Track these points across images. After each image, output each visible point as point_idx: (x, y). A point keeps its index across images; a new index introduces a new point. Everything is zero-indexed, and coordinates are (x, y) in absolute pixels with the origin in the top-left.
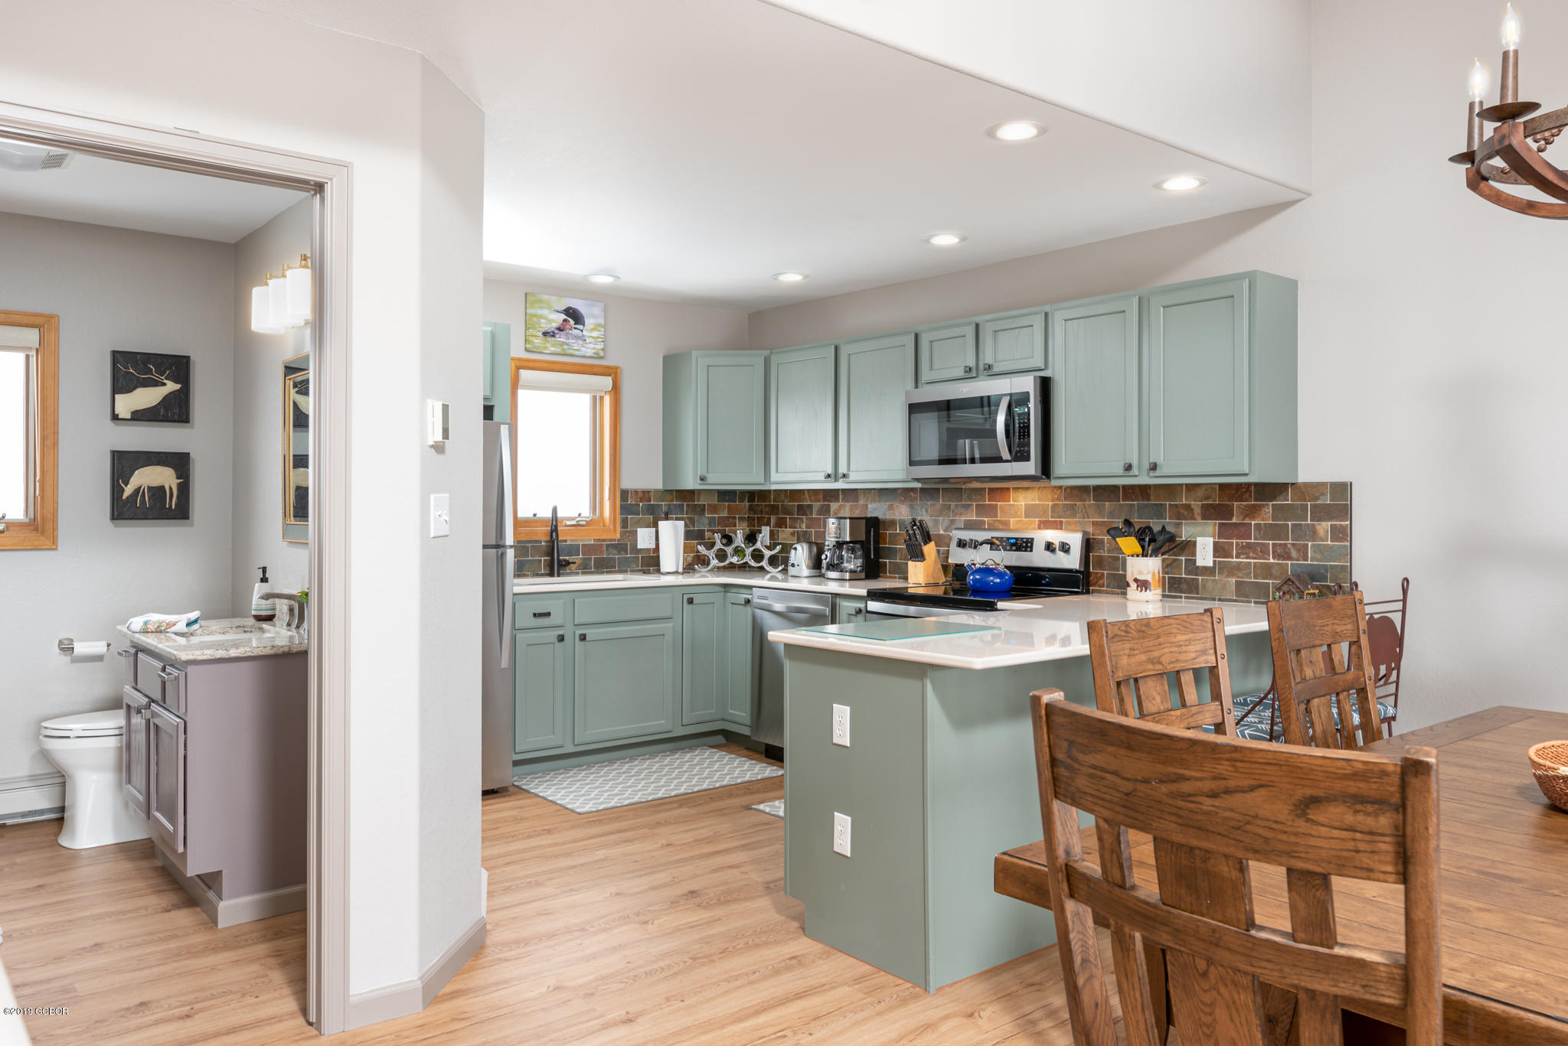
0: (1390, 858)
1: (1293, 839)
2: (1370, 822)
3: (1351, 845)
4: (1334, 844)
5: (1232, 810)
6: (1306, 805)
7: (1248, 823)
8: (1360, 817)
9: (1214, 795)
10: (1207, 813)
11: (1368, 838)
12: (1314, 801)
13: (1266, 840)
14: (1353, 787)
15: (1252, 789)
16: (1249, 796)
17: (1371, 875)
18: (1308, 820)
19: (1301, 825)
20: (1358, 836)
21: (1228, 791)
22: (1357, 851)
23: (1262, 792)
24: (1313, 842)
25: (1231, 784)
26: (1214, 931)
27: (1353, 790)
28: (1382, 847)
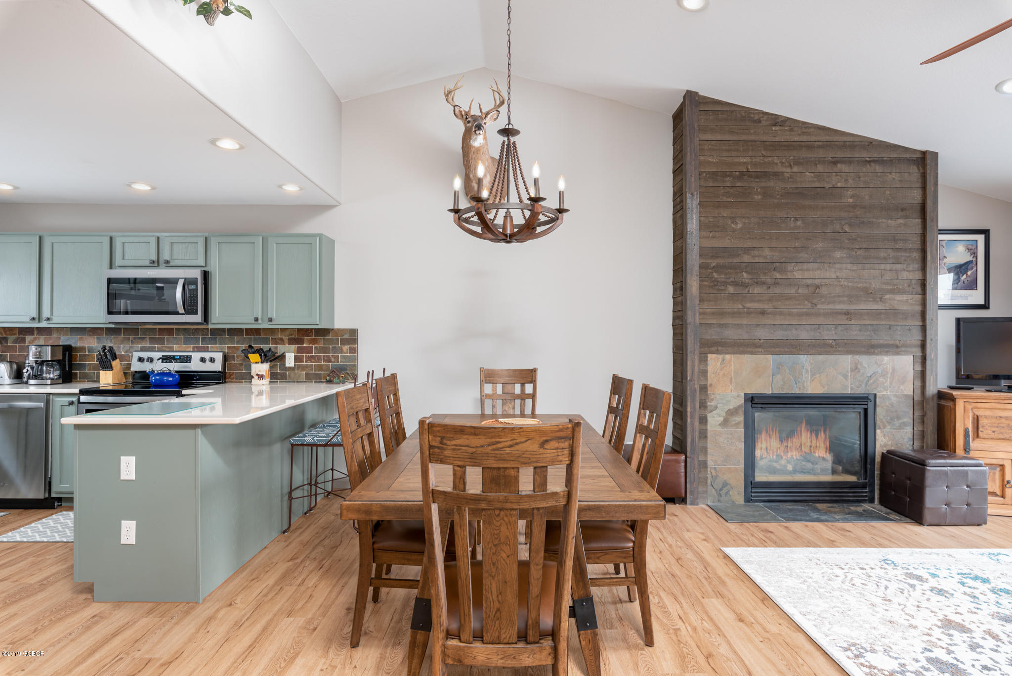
0: (567, 456)
1: (539, 456)
2: (562, 445)
3: (556, 454)
4: (551, 455)
5: (518, 451)
6: (543, 444)
7: (523, 454)
8: (560, 444)
9: (511, 446)
10: (508, 454)
11: (561, 450)
12: (547, 441)
13: (529, 459)
14: (558, 434)
15: (526, 441)
16: (524, 445)
17: (562, 463)
18: (544, 449)
19: (542, 450)
20: (559, 450)
21: (516, 444)
22: (558, 456)
23: (529, 442)
24: (544, 456)
25: (518, 441)
26: (506, 497)
27: (558, 435)
28: (566, 452)
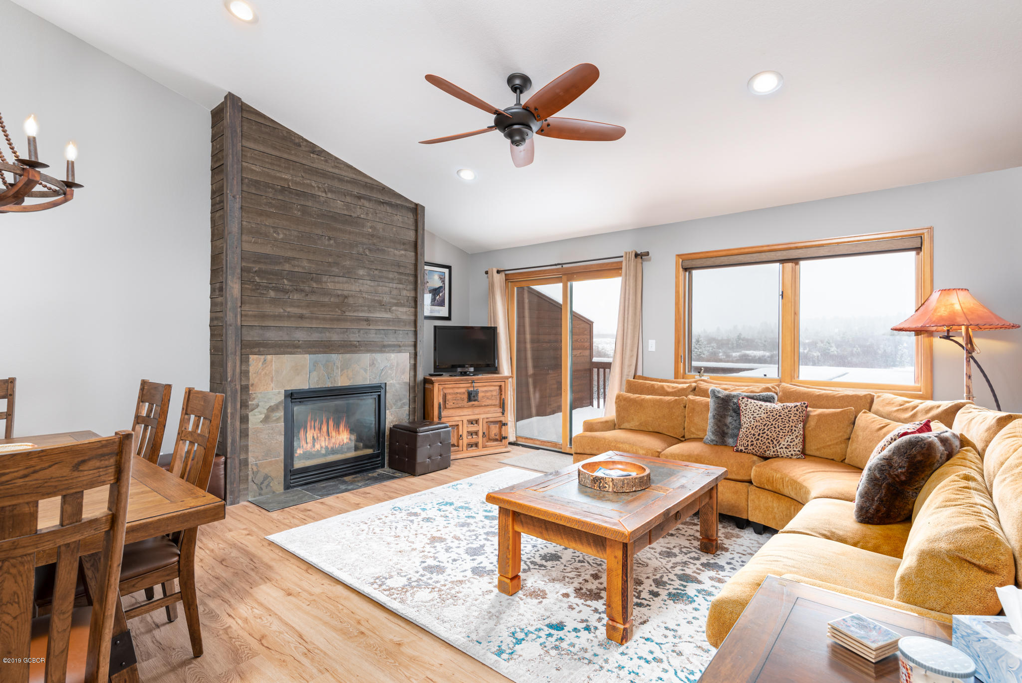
0: (113, 474)
1: (70, 481)
2: (107, 463)
3: (97, 475)
4: (90, 477)
5: (37, 480)
6: (77, 467)
7: (46, 482)
8: (103, 462)
9: (25, 476)
10: (20, 486)
11: (105, 469)
12: (84, 462)
13: (56, 487)
14: (100, 451)
15: (50, 466)
16: (47, 471)
17: (106, 483)
18: (79, 471)
19: (76, 474)
20: (101, 470)
21: (35, 472)
22: (99, 476)
23: (56, 466)
24: (80, 479)
25: (37, 468)
26: (14, 542)
27: (100, 453)
28: (110, 471)
